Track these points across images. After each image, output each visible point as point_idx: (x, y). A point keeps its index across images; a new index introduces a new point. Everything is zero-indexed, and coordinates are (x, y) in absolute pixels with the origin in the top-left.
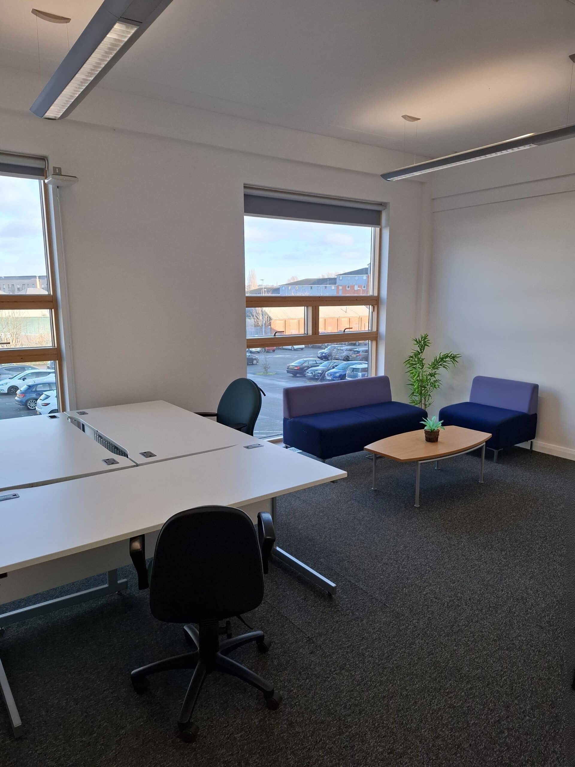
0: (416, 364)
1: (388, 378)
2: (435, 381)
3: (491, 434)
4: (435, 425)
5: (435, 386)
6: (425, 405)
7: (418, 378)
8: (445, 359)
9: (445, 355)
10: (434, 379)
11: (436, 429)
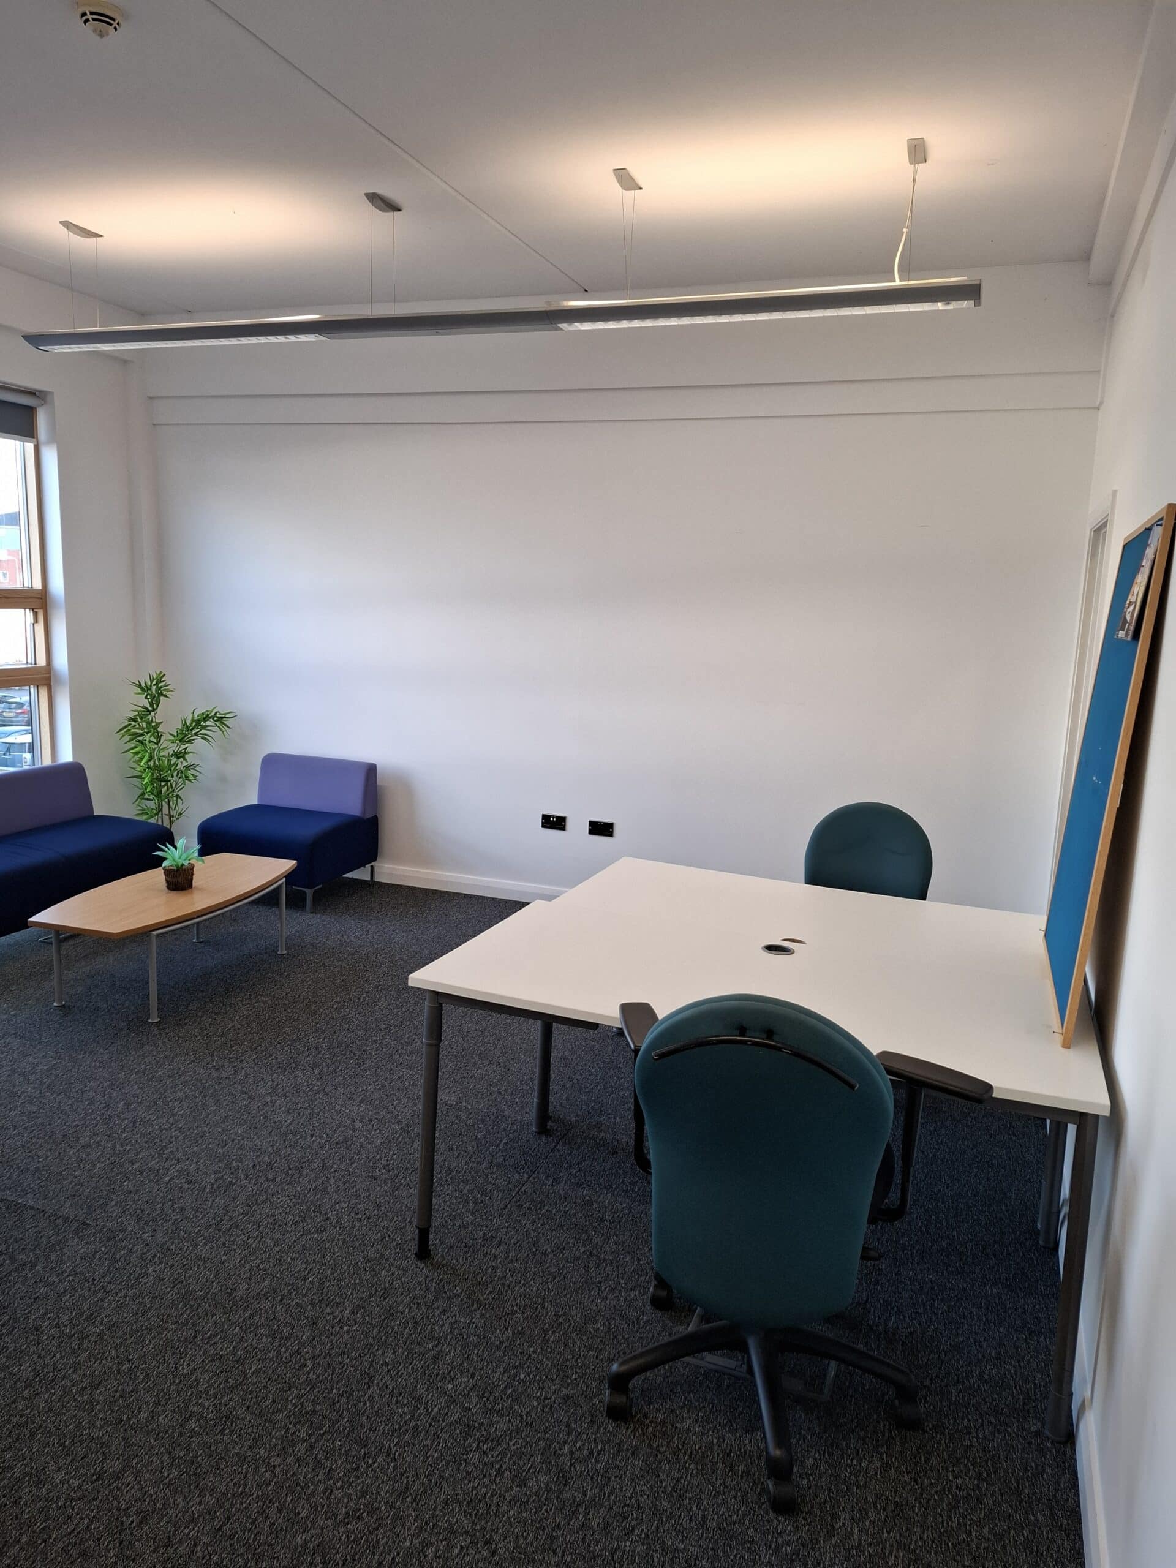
0: (142, 735)
1: (81, 765)
2: (188, 768)
3: (295, 862)
4: (184, 856)
5: (187, 777)
6: (171, 817)
7: (151, 763)
8: (205, 722)
9: (203, 714)
10: (185, 764)
11: (186, 863)
